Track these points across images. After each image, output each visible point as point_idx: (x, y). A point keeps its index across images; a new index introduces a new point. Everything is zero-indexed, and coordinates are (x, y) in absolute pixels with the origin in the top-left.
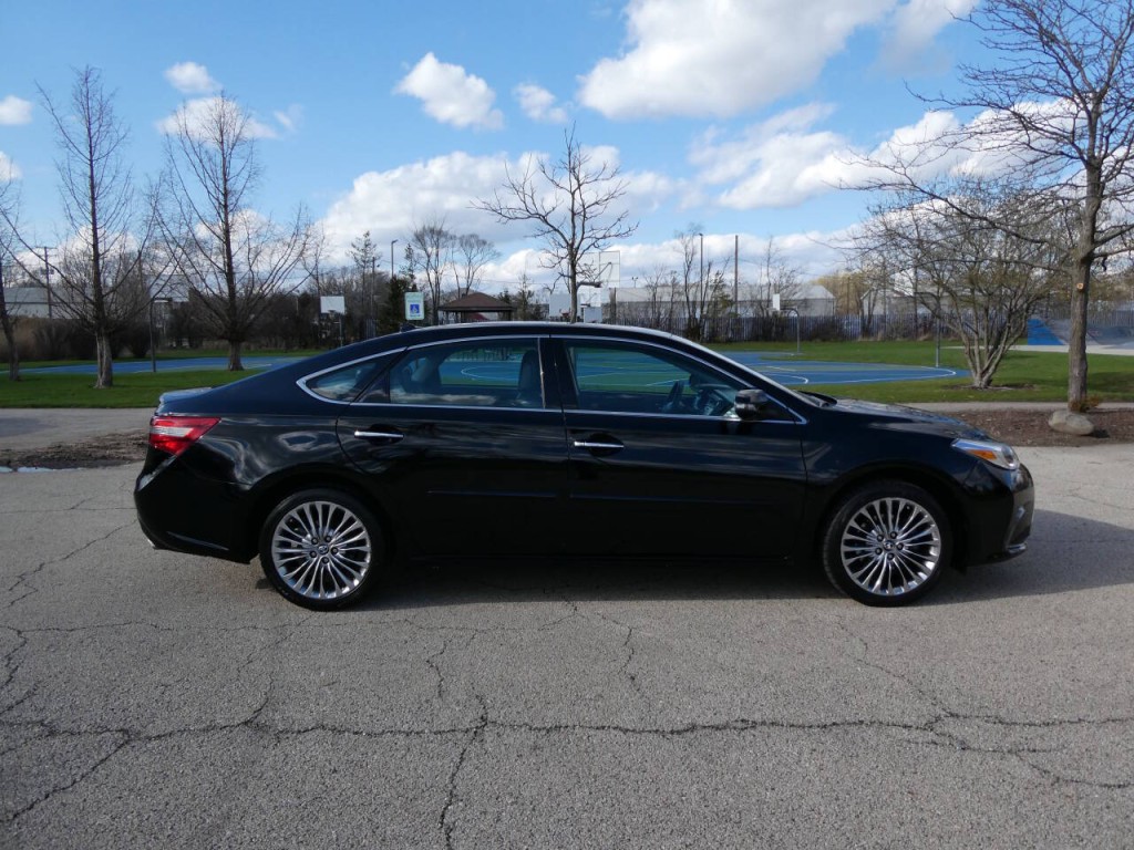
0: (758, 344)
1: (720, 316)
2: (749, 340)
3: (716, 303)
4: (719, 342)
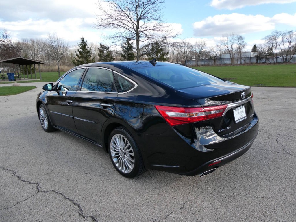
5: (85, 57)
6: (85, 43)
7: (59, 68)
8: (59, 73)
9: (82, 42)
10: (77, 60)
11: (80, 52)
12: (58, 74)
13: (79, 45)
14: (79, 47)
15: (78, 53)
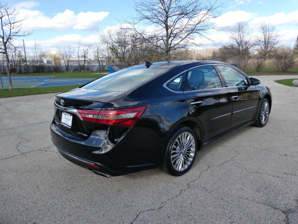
0: (37, 74)
1: (22, 65)
2: (32, 73)
3: (20, 61)
4: (23, 73)
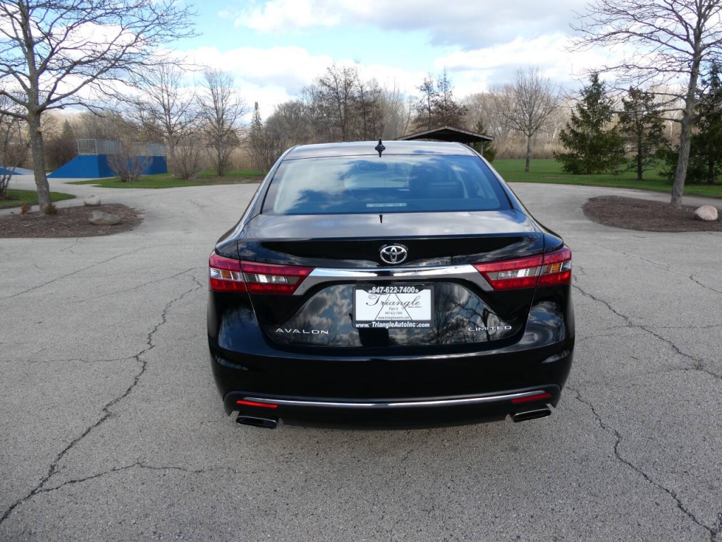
5: (592, 123)
6: (600, 86)
7: (529, 151)
8: (528, 162)
9: (592, 83)
10: (573, 131)
11: (582, 111)
12: (524, 165)
13: (582, 93)
14: (583, 98)
15: (578, 115)
